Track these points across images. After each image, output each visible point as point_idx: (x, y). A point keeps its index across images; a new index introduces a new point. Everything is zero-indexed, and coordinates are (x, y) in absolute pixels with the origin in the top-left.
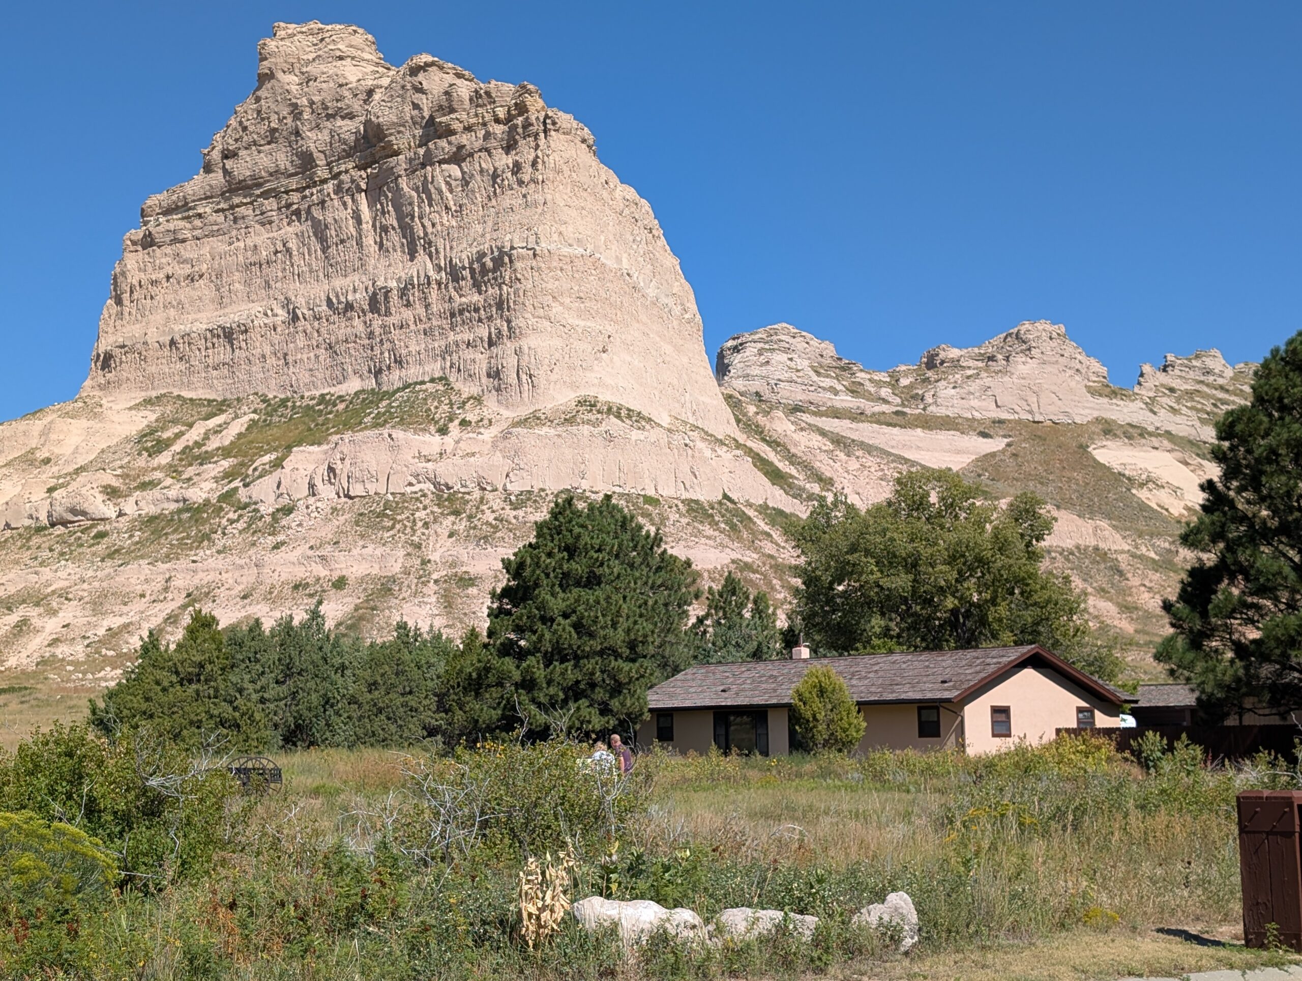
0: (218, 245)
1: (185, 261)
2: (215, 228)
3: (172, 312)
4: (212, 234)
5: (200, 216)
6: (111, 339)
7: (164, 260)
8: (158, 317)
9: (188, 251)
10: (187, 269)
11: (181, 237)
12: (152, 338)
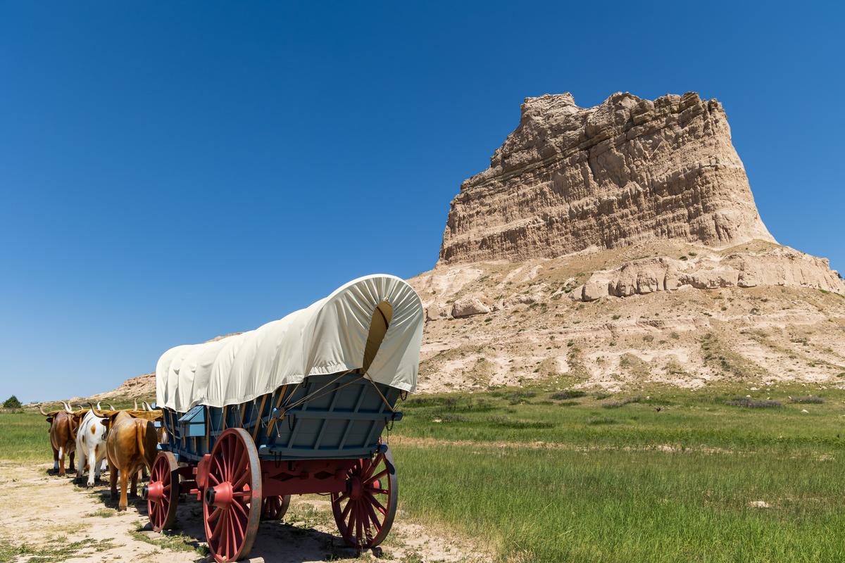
0: (504, 196)
1: (486, 205)
2: (501, 189)
3: (481, 228)
4: (499, 192)
5: (492, 185)
6: (451, 242)
7: (476, 205)
8: (475, 230)
9: (488, 200)
10: (487, 208)
11: (483, 194)
12: (472, 239)
